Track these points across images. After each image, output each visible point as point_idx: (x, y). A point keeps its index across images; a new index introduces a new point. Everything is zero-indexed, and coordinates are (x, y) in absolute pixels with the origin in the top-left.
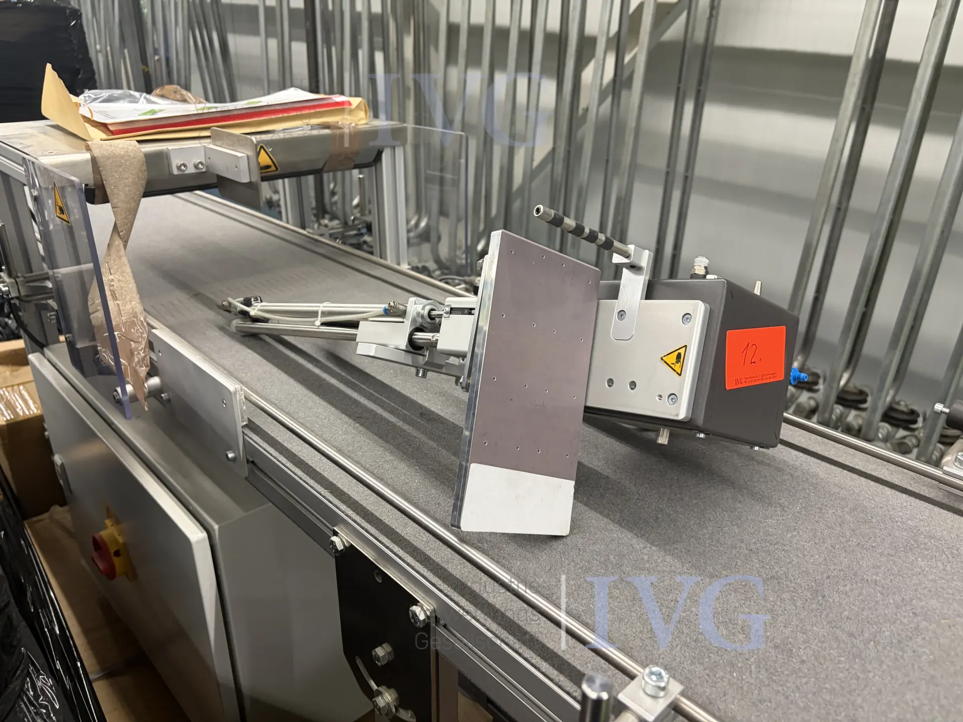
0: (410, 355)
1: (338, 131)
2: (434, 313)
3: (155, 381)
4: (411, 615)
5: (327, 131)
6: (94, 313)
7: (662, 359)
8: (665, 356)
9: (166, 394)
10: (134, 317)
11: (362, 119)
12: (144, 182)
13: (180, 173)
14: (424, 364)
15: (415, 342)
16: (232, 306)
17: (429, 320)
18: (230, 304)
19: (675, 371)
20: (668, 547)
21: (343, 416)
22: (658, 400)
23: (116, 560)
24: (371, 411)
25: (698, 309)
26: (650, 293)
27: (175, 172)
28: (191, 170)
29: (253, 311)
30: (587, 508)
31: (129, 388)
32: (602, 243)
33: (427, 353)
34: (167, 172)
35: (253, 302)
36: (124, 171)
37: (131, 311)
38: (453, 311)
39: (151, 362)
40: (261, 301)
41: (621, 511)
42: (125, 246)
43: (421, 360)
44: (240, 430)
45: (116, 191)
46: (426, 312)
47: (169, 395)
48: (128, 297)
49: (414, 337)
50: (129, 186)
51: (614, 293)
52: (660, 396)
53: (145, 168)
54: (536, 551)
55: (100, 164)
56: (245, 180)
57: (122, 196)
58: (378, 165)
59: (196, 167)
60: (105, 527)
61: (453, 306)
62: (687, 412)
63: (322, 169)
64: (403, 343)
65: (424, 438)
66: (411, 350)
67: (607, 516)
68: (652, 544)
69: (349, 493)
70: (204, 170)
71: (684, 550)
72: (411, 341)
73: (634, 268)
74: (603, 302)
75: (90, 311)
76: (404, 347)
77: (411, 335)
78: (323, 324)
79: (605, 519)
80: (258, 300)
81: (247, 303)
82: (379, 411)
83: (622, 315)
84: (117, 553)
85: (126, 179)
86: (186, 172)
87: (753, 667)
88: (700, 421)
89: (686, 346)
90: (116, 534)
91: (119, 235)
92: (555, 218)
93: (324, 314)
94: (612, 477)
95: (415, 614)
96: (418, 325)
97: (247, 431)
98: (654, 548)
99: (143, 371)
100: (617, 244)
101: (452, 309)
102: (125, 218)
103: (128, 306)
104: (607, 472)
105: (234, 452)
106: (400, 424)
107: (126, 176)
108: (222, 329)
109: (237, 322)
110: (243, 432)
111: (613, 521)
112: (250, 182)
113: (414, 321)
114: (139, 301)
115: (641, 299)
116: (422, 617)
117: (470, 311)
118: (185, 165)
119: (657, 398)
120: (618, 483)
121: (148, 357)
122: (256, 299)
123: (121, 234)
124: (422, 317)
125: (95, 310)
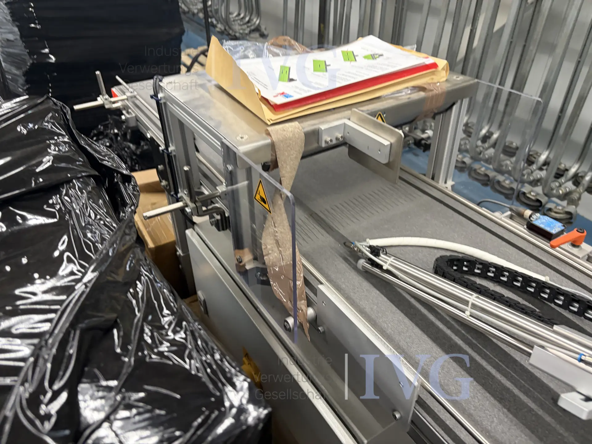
1: (430, 94)
5: (422, 94)
6: (266, 256)
11: (443, 77)
13: (326, 145)
18: (360, 250)
27: (323, 145)
28: (334, 142)
29: (385, 266)
34: (317, 145)
35: (380, 253)
36: (291, 149)
37: (289, 256)
45: (285, 165)
47: (323, 327)
55: (276, 147)
56: (386, 161)
59: (337, 139)
63: (414, 121)
75: (264, 254)
85: (292, 155)
86: (331, 144)
105: (400, 413)
108: (346, 259)
109: (363, 263)
112: (389, 162)
118: (331, 140)
122: (383, 251)
125: (267, 253)
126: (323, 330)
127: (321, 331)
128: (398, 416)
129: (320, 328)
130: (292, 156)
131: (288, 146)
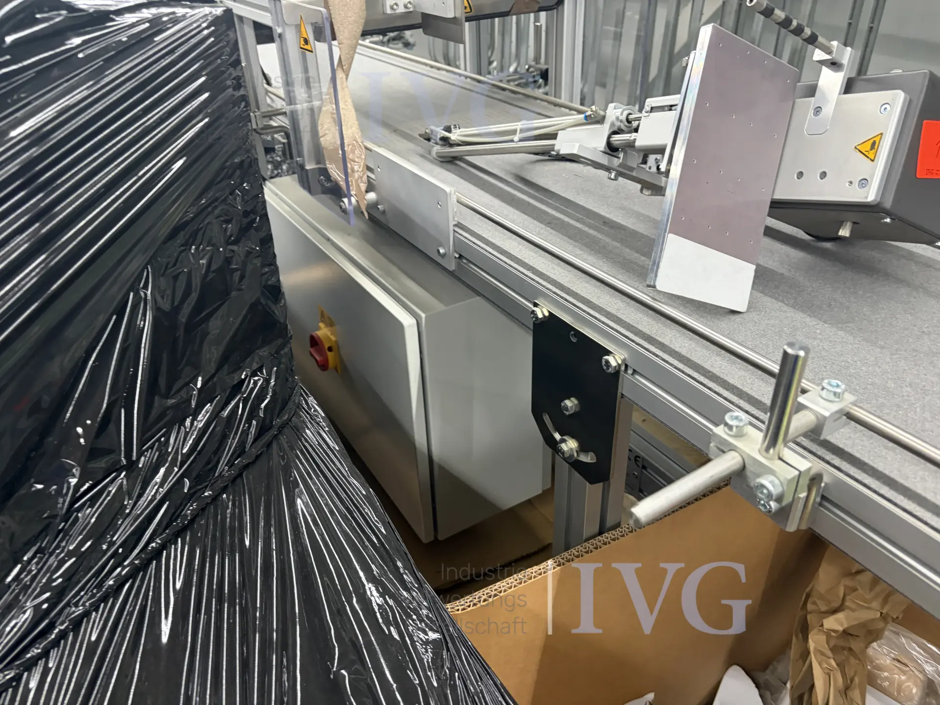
0: (607, 156)
2: (631, 117)
3: (372, 196)
4: (604, 363)
6: (322, 136)
7: (856, 148)
8: (858, 145)
9: (382, 206)
10: (354, 140)
12: (363, 21)
13: (393, 12)
14: (619, 166)
15: (612, 144)
16: (434, 133)
17: (626, 124)
18: (432, 131)
19: (868, 157)
20: (840, 325)
21: (535, 222)
22: (847, 185)
23: (330, 354)
24: (559, 219)
25: (899, 97)
26: (849, 87)
27: (389, 11)
28: (401, 10)
29: (454, 136)
30: (762, 295)
31: (353, 200)
32: (807, 37)
33: (621, 155)
34: (382, 12)
35: (453, 129)
36: (349, 10)
37: (351, 135)
38: (653, 109)
39: (369, 181)
40: (459, 128)
41: (795, 298)
42: (347, 79)
43: (616, 162)
44: (451, 228)
45: (342, 29)
46: (624, 117)
47: (384, 207)
48: (349, 123)
49: (611, 139)
50: (352, 24)
51: (812, 91)
52: (851, 183)
53: (364, 8)
54: (716, 321)
55: (330, 3)
56: (451, 15)
57: (346, 34)
58: (560, 8)
59: (406, 7)
60: (319, 329)
61: (653, 106)
62: (877, 196)
63: (510, 11)
64: (602, 144)
65: (608, 240)
66: (608, 151)
67: (783, 301)
68: (825, 322)
69: (548, 274)
70: (411, 10)
71: (856, 328)
72: (609, 144)
73: (834, 65)
74: (799, 101)
75: (321, 134)
76: (602, 149)
77: (609, 137)
78: (520, 140)
79: (780, 303)
80: (456, 128)
81: (448, 129)
82: (566, 219)
83: (817, 111)
84: (330, 349)
85: (350, 17)
86: (397, 11)
87: (918, 410)
88: (888, 204)
89: (882, 134)
90: (329, 334)
91: (343, 69)
92: (767, 8)
93: (522, 131)
94: (787, 273)
95: (607, 362)
96: (615, 129)
97: (457, 229)
98: (826, 325)
99: (363, 187)
100: (821, 39)
101: (652, 108)
102: (348, 54)
103: (350, 131)
104: (782, 270)
105: (444, 248)
106: (586, 229)
107: (350, 15)
109: (437, 149)
110: (454, 231)
111: (787, 305)
112: (455, 18)
113: (612, 124)
114: (358, 127)
115: (840, 94)
116: (613, 363)
117: (671, 107)
118: (396, 4)
119: (847, 184)
120: (793, 278)
121: (365, 177)
122: (455, 127)
123: (344, 67)
124: (621, 121)
125: (324, 134)
126: (383, 209)
127: (380, 209)
128: (442, 251)
129: (379, 207)
130: (350, 19)
131: (345, 6)
